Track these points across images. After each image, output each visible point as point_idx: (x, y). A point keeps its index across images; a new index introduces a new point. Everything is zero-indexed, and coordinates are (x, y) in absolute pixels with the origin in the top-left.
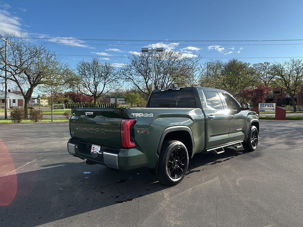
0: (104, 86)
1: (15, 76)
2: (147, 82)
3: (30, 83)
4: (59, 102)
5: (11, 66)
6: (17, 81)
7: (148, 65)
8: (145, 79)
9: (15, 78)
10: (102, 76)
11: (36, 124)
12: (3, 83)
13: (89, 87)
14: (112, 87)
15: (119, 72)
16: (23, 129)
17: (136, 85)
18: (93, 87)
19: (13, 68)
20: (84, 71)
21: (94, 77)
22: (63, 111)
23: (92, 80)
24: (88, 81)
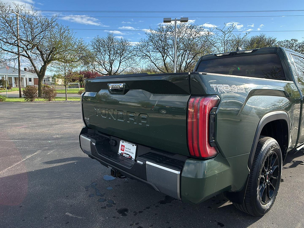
0: (120, 64)
1: (28, 53)
2: (165, 60)
3: (43, 60)
4: (73, 79)
5: (22, 41)
6: (30, 57)
7: (166, 41)
8: (163, 57)
9: (28, 55)
10: (117, 53)
11: (49, 103)
12: (14, 59)
13: (104, 65)
14: (128, 65)
15: (136, 49)
16: (33, 109)
17: (154, 63)
18: (108, 65)
19: (24, 43)
20: (99, 48)
21: (109, 55)
22: (78, 90)
23: (107, 57)
24: (103, 59)
